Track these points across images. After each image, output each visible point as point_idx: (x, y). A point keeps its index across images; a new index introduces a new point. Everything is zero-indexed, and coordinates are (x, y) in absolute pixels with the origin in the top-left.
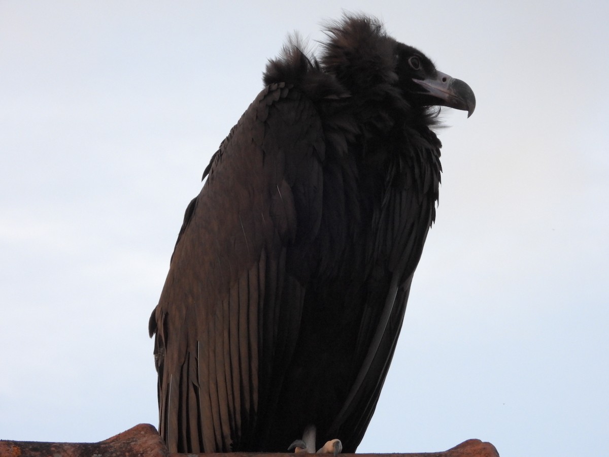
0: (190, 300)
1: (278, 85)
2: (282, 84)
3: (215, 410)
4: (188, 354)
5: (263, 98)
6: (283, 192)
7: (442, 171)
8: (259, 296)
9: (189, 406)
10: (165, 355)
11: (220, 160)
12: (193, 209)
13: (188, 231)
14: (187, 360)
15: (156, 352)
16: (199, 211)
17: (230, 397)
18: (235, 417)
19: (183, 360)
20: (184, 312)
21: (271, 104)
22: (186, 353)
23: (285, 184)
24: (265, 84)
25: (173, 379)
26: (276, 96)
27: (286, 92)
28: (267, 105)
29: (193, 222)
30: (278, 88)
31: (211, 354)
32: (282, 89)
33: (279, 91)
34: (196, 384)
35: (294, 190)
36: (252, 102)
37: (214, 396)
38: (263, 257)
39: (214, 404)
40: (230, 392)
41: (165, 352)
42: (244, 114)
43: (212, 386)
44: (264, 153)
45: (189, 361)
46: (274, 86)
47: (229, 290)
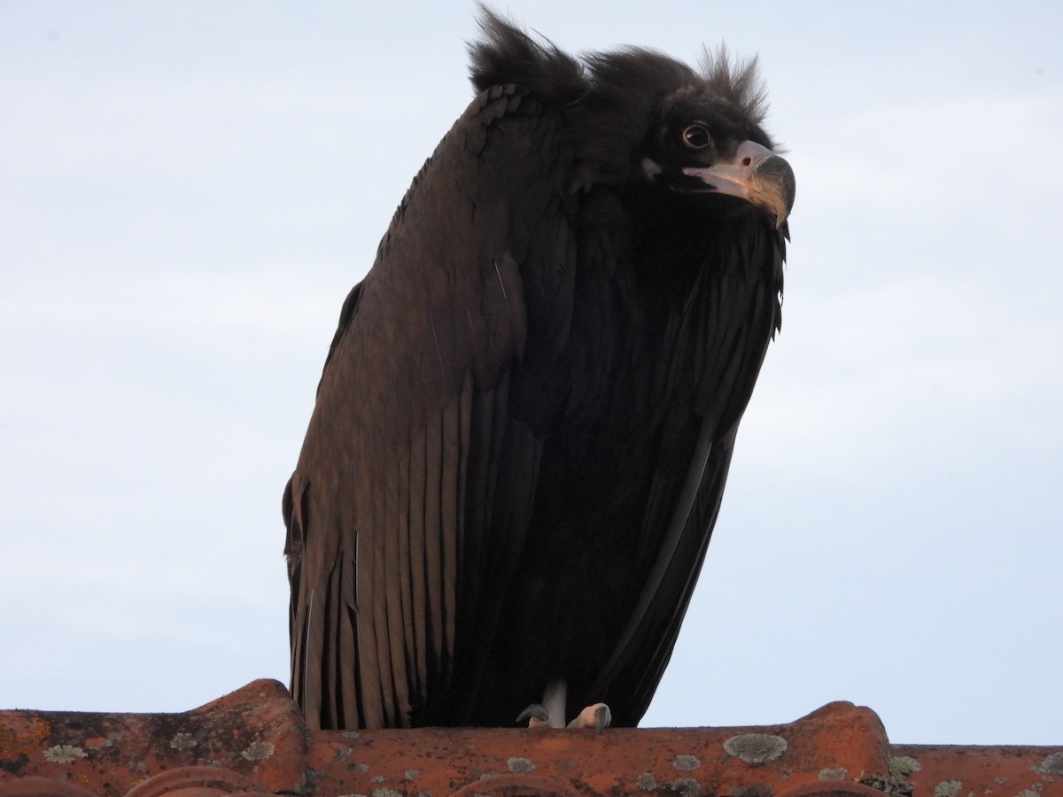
0: (346, 459)
1: (504, 89)
2: (511, 88)
3: (382, 652)
4: (340, 554)
5: (473, 113)
6: (505, 275)
7: (789, 239)
8: (460, 455)
9: (341, 644)
10: (302, 556)
11: (401, 218)
12: (356, 301)
13: (346, 340)
14: (338, 565)
15: (287, 551)
16: (364, 306)
17: (409, 630)
18: (416, 665)
19: (332, 565)
20: (335, 483)
21: (489, 122)
22: (338, 552)
23: (508, 259)
24: (476, 90)
25: (314, 599)
26: (500, 109)
27: (516, 101)
28: (483, 125)
29: (353, 325)
30: (503, 96)
31: (378, 555)
32: (510, 97)
33: (505, 98)
34: (354, 608)
35: (523, 269)
36: (458, 117)
37: (381, 631)
38: (468, 382)
39: (382, 642)
40: (408, 621)
41: (304, 551)
42: (444, 138)
43: (379, 611)
44: (474, 206)
45: (341, 567)
46: (497, 91)
47: (409, 444)
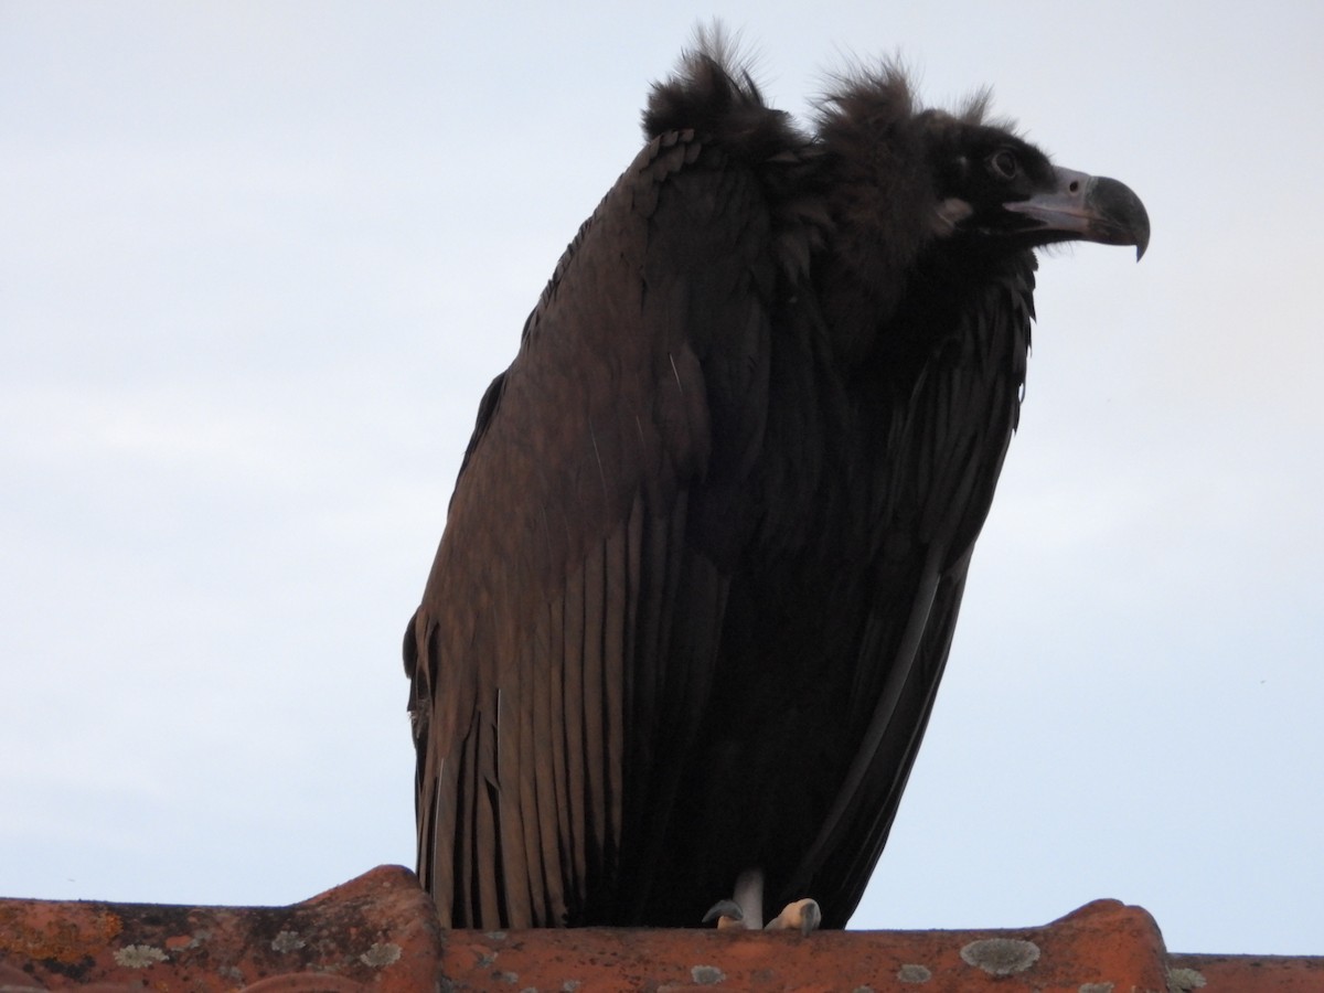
0: (484, 596)
1: (680, 135)
2: (689, 134)
3: (531, 840)
4: (476, 716)
5: (645, 166)
6: (683, 370)
8: (627, 597)
9: (479, 829)
10: (430, 714)
11: (553, 296)
12: (495, 402)
13: (485, 447)
14: (474, 728)
15: (412, 707)
16: (507, 405)
17: (563, 815)
18: (573, 858)
19: (466, 728)
20: (471, 624)
21: (662, 180)
22: (473, 718)
23: (687, 353)
24: (646, 135)
25: (444, 769)
26: (676, 160)
27: (695, 152)
28: (655, 182)
29: (493, 429)
30: (678, 143)
31: (525, 719)
32: (687, 145)
33: (681, 146)
34: (494, 784)
35: (706, 364)
36: (624, 170)
37: (529, 814)
38: (637, 508)
39: (530, 828)
40: (562, 804)
41: (431, 709)
42: (606, 197)
43: (527, 791)
44: (644, 285)
45: (478, 731)
46: (671, 138)
47: (563, 581)
